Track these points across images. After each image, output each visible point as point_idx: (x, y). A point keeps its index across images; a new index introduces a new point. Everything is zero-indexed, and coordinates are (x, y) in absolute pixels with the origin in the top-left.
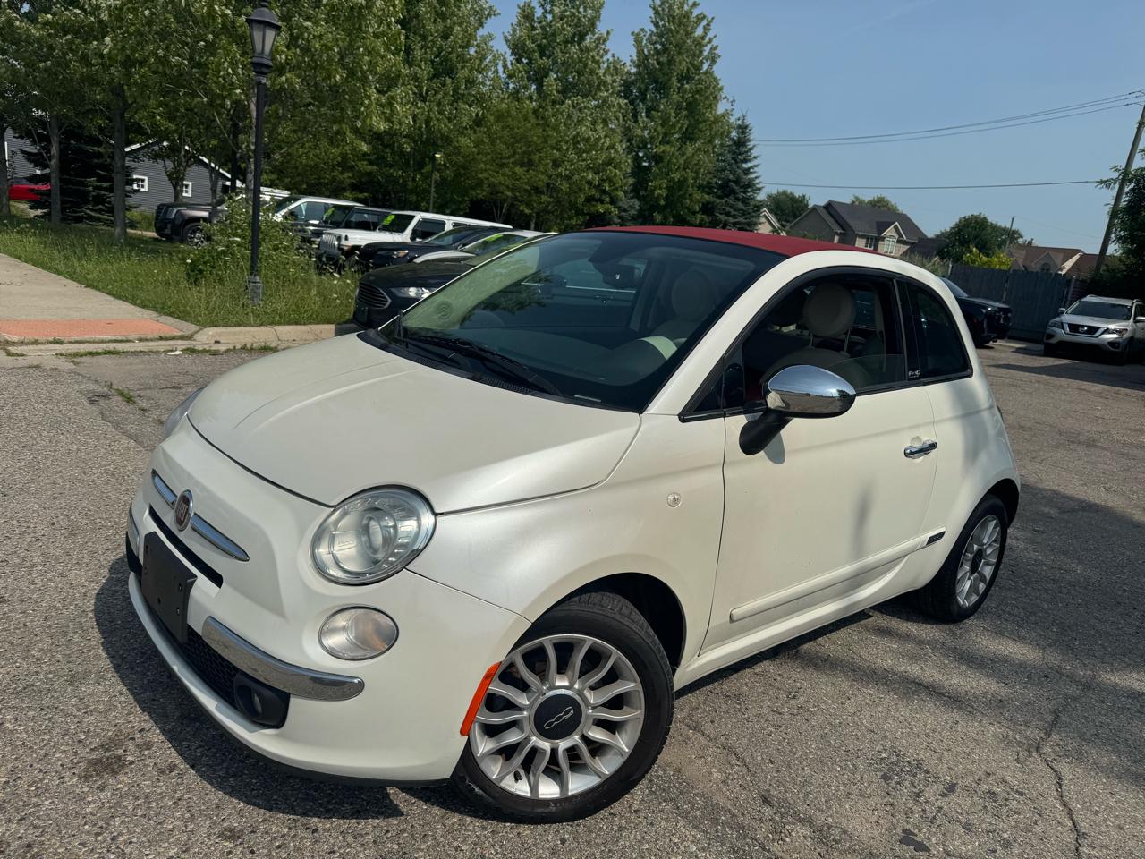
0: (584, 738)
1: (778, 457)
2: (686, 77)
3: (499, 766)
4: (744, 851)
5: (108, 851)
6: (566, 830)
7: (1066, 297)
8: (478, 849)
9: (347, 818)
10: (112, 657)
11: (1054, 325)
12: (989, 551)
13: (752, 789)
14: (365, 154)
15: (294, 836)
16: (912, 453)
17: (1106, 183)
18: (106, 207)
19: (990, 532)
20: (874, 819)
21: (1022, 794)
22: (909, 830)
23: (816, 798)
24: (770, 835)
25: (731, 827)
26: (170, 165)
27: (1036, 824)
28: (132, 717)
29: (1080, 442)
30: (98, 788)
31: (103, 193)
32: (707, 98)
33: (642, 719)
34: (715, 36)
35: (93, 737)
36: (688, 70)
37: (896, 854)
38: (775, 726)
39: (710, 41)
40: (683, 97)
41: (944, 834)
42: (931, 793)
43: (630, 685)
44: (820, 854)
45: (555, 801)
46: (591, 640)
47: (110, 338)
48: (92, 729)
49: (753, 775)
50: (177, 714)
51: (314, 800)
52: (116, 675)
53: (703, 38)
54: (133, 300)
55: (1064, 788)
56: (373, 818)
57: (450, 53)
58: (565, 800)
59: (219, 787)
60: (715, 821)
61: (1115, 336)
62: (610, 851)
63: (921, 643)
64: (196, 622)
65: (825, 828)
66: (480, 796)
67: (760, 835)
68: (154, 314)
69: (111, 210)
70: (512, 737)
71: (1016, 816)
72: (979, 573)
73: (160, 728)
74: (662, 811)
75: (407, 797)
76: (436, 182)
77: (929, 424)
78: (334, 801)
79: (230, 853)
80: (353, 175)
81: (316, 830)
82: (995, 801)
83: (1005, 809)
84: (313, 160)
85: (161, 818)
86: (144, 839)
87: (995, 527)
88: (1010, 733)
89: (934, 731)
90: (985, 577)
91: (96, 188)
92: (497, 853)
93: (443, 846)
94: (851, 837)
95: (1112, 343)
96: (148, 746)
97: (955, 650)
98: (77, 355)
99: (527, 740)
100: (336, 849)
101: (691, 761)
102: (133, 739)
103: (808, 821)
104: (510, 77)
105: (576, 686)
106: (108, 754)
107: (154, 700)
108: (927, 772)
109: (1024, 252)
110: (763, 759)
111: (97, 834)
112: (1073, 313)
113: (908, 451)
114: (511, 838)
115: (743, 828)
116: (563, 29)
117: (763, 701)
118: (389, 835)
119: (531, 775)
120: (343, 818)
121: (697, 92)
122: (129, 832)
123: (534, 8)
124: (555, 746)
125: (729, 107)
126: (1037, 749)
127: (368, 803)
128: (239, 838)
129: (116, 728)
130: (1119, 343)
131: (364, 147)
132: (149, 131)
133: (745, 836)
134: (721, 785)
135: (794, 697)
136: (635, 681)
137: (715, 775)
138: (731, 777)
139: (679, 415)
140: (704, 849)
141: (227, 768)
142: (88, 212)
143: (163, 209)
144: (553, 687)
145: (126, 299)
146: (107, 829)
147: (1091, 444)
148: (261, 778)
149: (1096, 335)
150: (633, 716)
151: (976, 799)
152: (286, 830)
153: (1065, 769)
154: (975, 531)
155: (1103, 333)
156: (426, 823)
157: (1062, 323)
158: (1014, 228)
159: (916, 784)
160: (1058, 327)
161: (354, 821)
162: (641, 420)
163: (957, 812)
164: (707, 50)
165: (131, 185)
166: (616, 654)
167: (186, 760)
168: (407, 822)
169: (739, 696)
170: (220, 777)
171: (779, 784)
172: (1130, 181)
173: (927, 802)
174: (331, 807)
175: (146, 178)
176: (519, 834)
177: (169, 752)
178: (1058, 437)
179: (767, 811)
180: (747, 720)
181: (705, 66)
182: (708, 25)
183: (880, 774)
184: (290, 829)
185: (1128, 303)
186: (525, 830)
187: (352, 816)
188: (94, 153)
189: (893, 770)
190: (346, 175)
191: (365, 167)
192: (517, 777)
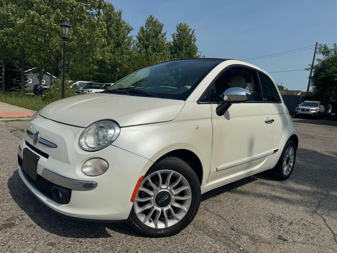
0: (172, 206)
1: (228, 118)
2: (187, 46)
3: (144, 217)
4: (228, 243)
5: (7, 251)
6: (168, 239)
7: (299, 102)
8: (138, 246)
9: (92, 238)
10: (12, 196)
11: (297, 109)
12: (291, 158)
13: (228, 226)
14: (96, 69)
15: (74, 244)
16: (267, 122)
17: (307, 69)
18: (19, 87)
19: (291, 152)
20: (268, 233)
21: (314, 224)
22: (280, 235)
23: (249, 228)
24: (235, 239)
25: (222, 237)
26: (38, 74)
27: (320, 232)
28: (18, 212)
29: (310, 137)
30: (5, 232)
31: (18, 83)
32: (194, 51)
33: (191, 199)
34: (195, 35)
35: (4, 217)
36: (188, 44)
37: (277, 242)
38: (232, 209)
39: (194, 36)
40: (187, 51)
41: (292, 236)
42: (285, 225)
43: (187, 187)
44: (252, 244)
45: (163, 229)
46: (173, 172)
47: (18, 117)
48: (4, 215)
49: (228, 222)
50: (34, 210)
51: (81, 233)
52: (14, 200)
53: (192, 35)
54: (26, 107)
55: (326, 222)
56: (101, 238)
57: (120, 40)
58: (167, 229)
59: (48, 230)
60: (217, 235)
61: (315, 111)
62: (183, 245)
63: (274, 186)
64: (39, 172)
65: (253, 236)
66: (138, 227)
67: (232, 239)
68: (32, 111)
69: (20, 88)
70: (148, 207)
71: (313, 230)
72: (289, 165)
73: (28, 214)
74: (199, 233)
75: (113, 231)
76: (117, 77)
77: (271, 114)
78: (88, 233)
79: (51, 250)
80: (93, 75)
81: (81, 242)
82: (306, 226)
83: (309, 228)
84: (81, 72)
85: (27, 240)
86: (20, 247)
87: (292, 150)
88: (306, 208)
89: (283, 208)
90: (291, 166)
91: (16, 81)
92: (144, 246)
93: (126, 245)
94: (262, 238)
95: (314, 113)
96: (23, 219)
97: (285, 187)
98: (8, 121)
99: (153, 207)
100: (88, 247)
101: (207, 219)
102: (18, 218)
103: (247, 234)
104: (138, 47)
105: (169, 188)
106: (9, 222)
107: (26, 207)
108: (283, 219)
109: (286, 92)
110: (230, 217)
111: (3, 246)
112: (302, 106)
113: (266, 121)
114: (149, 242)
115: (226, 237)
116: (152, 33)
117: (228, 202)
118: (107, 242)
119: (155, 220)
120: (91, 238)
121: (191, 50)
122: (15, 245)
123: (144, 28)
124: (163, 209)
125: (200, 54)
126: (316, 212)
127: (99, 233)
128: (54, 245)
129: (12, 215)
130: (316, 113)
131: (96, 67)
132: (32, 65)
133: (227, 239)
134: (217, 225)
135: (237, 201)
136: (188, 186)
137: (215, 223)
138: (220, 223)
139: (197, 102)
140: (214, 243)
141: (51, 225)
142: (13, 88)
143: (36, 86)
144: (161, 189)
145: (23, 107)
146: (7, 244)
147: (313, 137)
148: (62, 227)
149: (309, 111)
150: (188, 198)
151: (300, 226)
152: (71, 242)
153: (325, 217)
154: (287, 151)
155: (311, 111)
156: (120, 239)
157: (299, 109)
158: (282, 86)
159: (280, 222)
160: (298, 110)
161: (95, 239)
162: (185, 103)
163: (295, 230)
164: (193, 38)
165: (27, 80)
166: (181, 176)
167: (36, 223)
168: (113, 238)
169: (220, 201)
170: (48, 228)
171: (236, 224)
172: (314, 68)
173: (284, 227)
174: (87, 235)
175: (31, 79)
176: (151, 241)
177: (30, 221)
178: (303, 136)
179: (233, 232)
180: (223, 207)
181: (193, 43)
182: (193, 31)
183: (268, 220)
184: (72, 242)
185: (317, 102)
186: (154, 240)
187: (94, 237)
188: (15, 71)
189: (272, 219)
190: (91, 75)
191: (96, 73)
192: (150, 221)
